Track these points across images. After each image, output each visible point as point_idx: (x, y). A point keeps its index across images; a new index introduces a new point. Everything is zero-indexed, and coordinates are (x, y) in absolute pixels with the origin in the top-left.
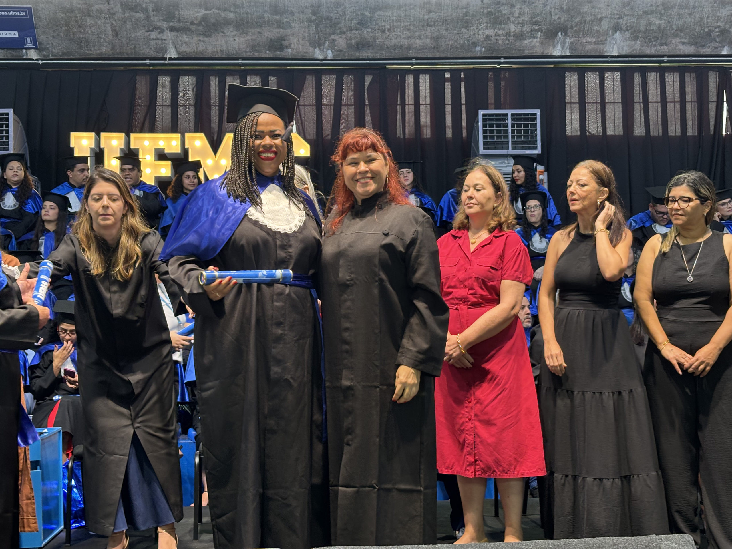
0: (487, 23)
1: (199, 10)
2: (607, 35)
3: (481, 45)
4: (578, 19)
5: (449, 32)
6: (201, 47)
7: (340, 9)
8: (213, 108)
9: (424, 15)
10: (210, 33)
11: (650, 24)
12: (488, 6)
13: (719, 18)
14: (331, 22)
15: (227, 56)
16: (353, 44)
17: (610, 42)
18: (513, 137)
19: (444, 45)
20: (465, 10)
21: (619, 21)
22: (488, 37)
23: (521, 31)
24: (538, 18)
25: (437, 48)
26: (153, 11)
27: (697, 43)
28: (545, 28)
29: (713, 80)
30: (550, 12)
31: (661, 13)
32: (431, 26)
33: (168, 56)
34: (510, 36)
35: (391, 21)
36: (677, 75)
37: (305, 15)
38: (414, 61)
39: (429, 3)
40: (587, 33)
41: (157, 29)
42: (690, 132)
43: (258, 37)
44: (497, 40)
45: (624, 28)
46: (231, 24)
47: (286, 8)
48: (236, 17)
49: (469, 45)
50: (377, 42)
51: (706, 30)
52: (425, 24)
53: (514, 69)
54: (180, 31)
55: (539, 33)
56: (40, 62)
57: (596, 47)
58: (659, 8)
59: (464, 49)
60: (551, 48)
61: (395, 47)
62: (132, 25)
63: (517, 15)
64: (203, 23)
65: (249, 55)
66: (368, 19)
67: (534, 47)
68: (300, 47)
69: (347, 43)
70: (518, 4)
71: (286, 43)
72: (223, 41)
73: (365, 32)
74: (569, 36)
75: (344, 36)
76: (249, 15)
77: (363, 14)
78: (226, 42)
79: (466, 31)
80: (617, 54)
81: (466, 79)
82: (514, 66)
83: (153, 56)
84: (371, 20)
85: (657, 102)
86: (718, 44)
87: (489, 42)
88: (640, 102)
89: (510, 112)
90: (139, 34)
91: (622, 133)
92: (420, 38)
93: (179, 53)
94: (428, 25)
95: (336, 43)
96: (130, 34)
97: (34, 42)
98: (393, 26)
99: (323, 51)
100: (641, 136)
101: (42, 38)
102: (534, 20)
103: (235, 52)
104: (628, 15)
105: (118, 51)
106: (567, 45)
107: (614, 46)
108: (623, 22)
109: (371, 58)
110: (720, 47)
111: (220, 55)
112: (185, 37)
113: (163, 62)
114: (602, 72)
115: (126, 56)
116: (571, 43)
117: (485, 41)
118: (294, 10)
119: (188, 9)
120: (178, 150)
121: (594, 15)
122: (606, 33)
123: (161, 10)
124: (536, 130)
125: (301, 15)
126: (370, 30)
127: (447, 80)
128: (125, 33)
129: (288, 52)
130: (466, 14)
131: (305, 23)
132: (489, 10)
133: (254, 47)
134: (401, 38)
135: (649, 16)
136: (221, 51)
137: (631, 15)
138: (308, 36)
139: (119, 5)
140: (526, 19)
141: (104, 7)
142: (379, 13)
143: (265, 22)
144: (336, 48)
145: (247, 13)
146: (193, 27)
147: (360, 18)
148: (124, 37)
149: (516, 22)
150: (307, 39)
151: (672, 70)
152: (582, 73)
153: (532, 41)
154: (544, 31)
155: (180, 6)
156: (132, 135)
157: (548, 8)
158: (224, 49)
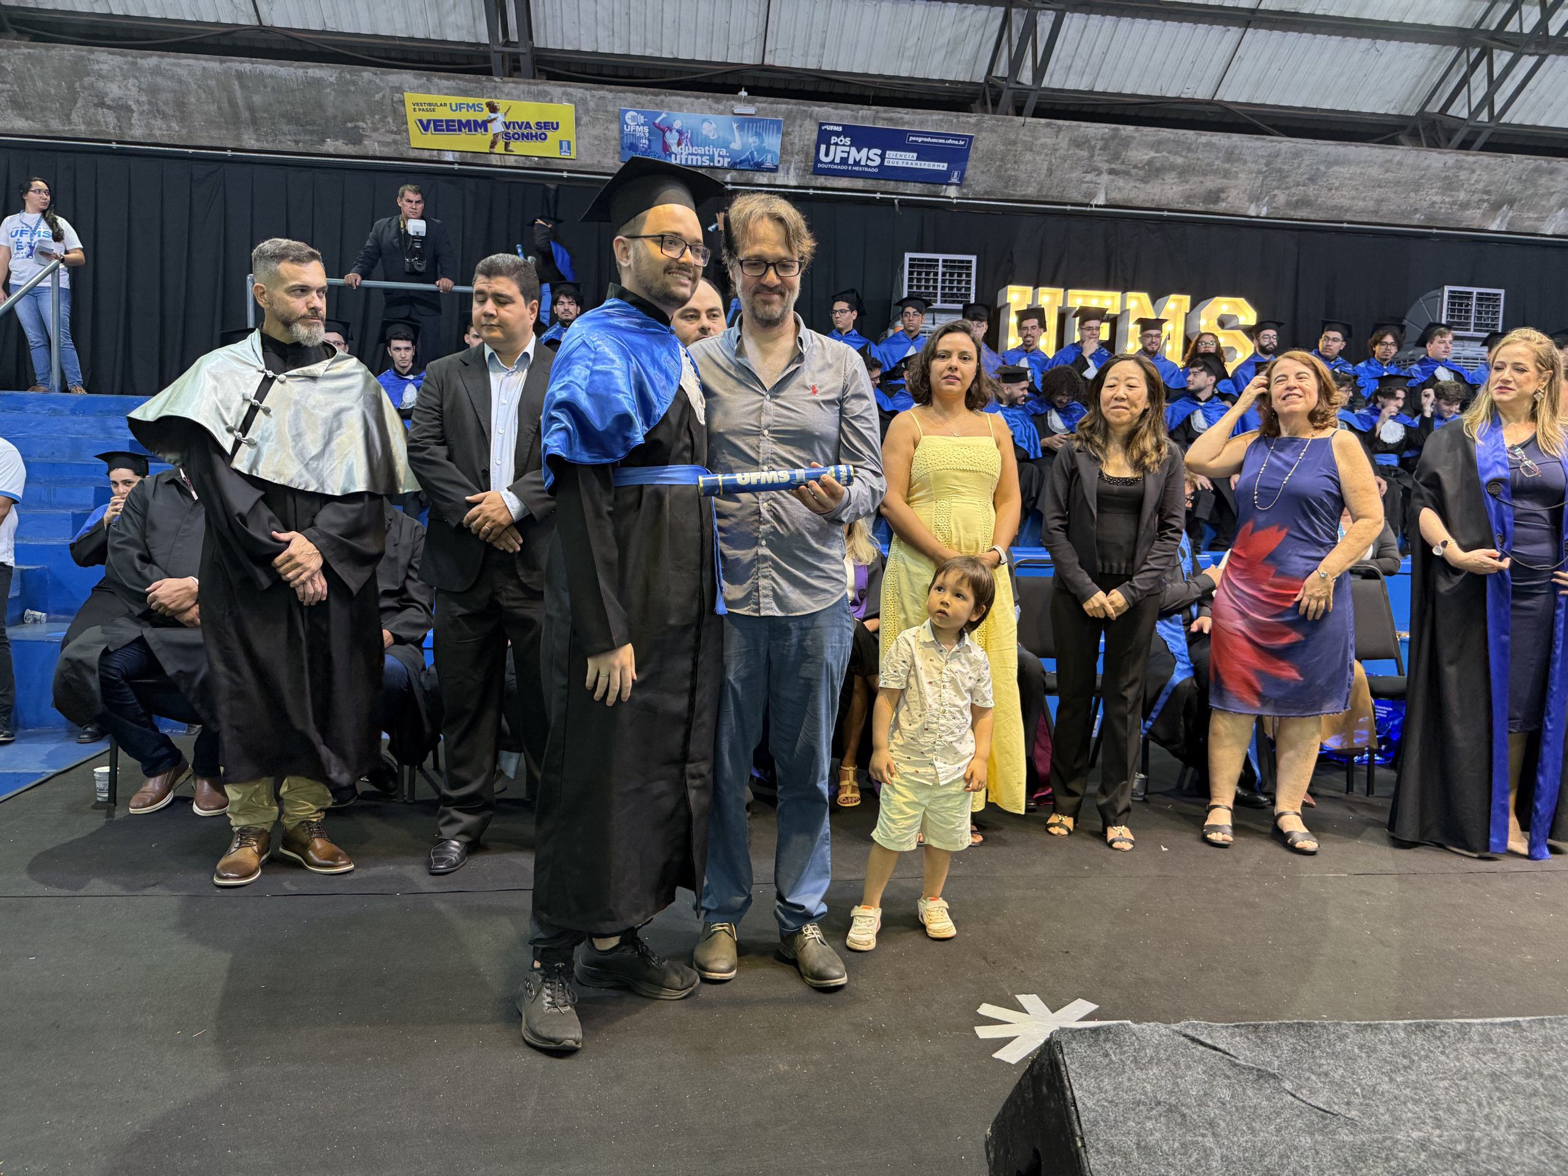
0: (1439, 188)
2: (1551, 211)
3: (1422, 213)
4: (1530, 192)
5: (1396, 195)
6: (1133, 195)
10: (1148, 179)
12: (1450, 168)
14: (1281, 175)
15: (1155, 207)
16: (1293, 201)
17: (1550, 219)
18: (1475, 318)
22: (1434, 203)
23: (1469, 200)
24: (1491, 188)
25: (1377, 213)
28: (1494, 198)
33: (1094, 202)
34: (1455, 204)
35: (1343, 179)
38: (1345, 225)
39: (1390, 161)
40: (1532, 208)
41: (1096, 170)
43: (1198, 187)
44: (1440, 208)
46: (1175, 171)
49: (1409, 212)
50: (1319, 201)
52: (1376, 185)
54: (1119, 174)
55: (1486, 204)
56: (955, 201)
57: (1535, 223)
59: (1403, 216)
60: (1490, 221)
61: (1335, 208)
62: (1071, 164)
64: (1146, 167)
65: (1180, 206)
67: (1473, 219)
68: (1237, 201)
69: (1287, 200)
71: (1223, 195)
72: (1159, 190)
73: (1311, 189)
74: (1513, 210)
77: (1318, 169)
78: (1162, 190)
79: (1414, 196)
80: (1551, 233)
83: (1078, 202)
84: (1322, 176)
87: (1432, 209)
89: (1475, 290)
90: (1074, 175)
92: (1364, 200)
93: (1107, 200)
94: (1379, 186)
95: (1276, 199)
96: (1065, 174)
97: (961, 178)
98: (1343, 184)
99: (1259, 207)
101: (969, 173)
103: (1165, 202)
105: (1044, 193)
106: (1507, 218)
107: (1552, 224)
109: (1304, 218)
111: (1148, 205)
112: (1121, 181)
113: (1081, 208)
116: (1512, 218)
117: (1428, 208)
118: (1248, 158)
119: (1137, 150)
120: (1117, 311)
126: (1317, 187)
128: (1061, 173)
129: (1222, 206)
130: (1422, 177)
131: (1254, 174)
133: (1188, 198)
134: (1345, 198)
136: (1152, 200)
138: (1250, 189)
141: (1049, 141)
142: (1336, 168)
143: (1212, 171)
144: (1273, 205)
145: (1198, 159)
146: (1133, 171)
147: (1313, 172)
148: (1057, 177)
149: (1469, 190)
150: (1247, 192)
153: (1475, 212)
154: (1491, 202)
155: (1132, 146)
156: (1070, 291)
157: (1507, 176)
158: (1157, 198)
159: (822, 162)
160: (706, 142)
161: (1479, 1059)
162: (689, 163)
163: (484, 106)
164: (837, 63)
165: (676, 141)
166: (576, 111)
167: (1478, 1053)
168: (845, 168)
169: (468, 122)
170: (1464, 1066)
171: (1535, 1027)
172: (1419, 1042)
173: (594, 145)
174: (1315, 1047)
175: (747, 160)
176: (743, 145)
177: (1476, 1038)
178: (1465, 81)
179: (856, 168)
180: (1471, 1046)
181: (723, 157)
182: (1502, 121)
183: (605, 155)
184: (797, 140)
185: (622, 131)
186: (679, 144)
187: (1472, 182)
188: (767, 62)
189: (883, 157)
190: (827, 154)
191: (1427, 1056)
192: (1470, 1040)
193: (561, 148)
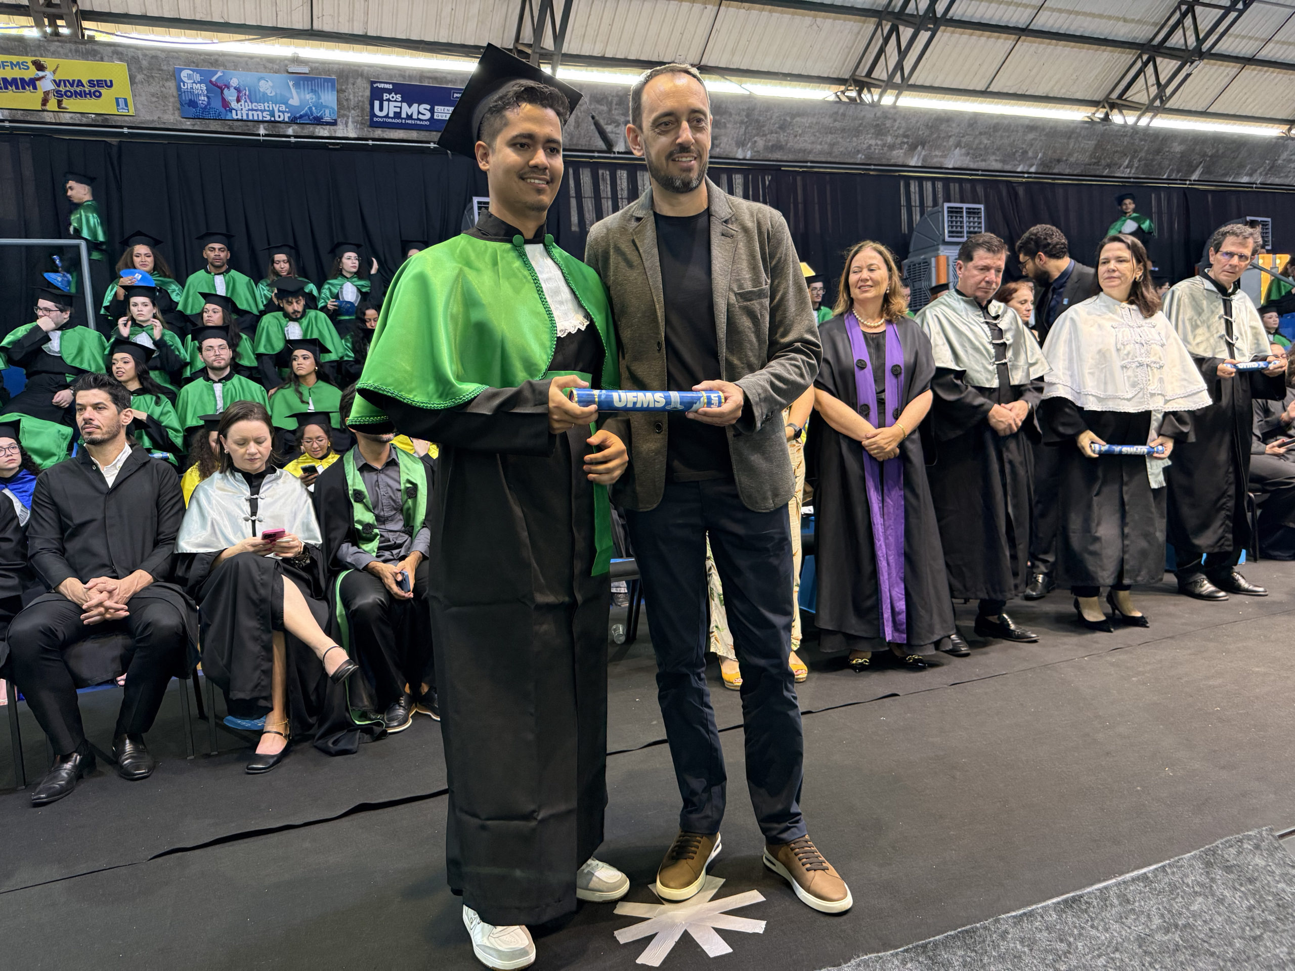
2: (950, 149)
3: (863, 153)
4: (935, 136)
5: (843, 139)
11: (980, 143)
12: (879, 118)
13: (1025, 142)
14: (758, 125)
16: (770, 146)
17: (950, 156)
19: (835, 152)
20: (861, 122)
21: (961, 139)
22: (871, 145)
23: (894, 143)
24: (909, 133)
25: (831, 154)
26: (617, 105)
27: (1004, 160)
28: (911, 141)
31: (990, 134)
33: (616, 150)
34: (885, 146)
35: (803, 127)
37: (741, 117)
38: (809, 164)
39: (837, 113)
40: (938, 147)
41: (614, 122)
44: (875, 149)
45: (963, 145)
50: (789, 145)
51: (1014, 150)
55: (906, 145)
58: (990, 130)
59: (849, 156)
60: (910, 159)
61: (800, 151)
66: (788, 124)
67: (898, 157)
68: (728, 146)
69: (765, 145)
73: (782, 136)
74: (925, 149)
77: (785, 120)
79: (856, 140)
80: (952, 167)
82: (871, 173)
86: (1017, 162)
87: (869, 150)
92: (821, 144)
94: (831, 133)
95: (757, 144)
98: (804, 131)
99: (744, 151)
102: (906, 133)
106: (921, 156)
107: (951, 160)
108: (964, 140)
110: (1018, 165)
113: (607, 155)
114: (934, 181)
115: (579, 147)
116: (925, 156)
117: (867, 149)
118: (733, 112)
121: (947, 133)
125: (738, 117)
126: (786, 134)
128: (587, 125)
130: (861, 125)
131: (739, 124)
134: (807, 142)
135: (982, 136)
137: (970, 135)
138: (737, 137)
140: (900, 133)
142: (798, 119)
144: (755, 149)
147: (782, 122)
148: (585, 128)
149: (893, 135)
153: (899, 152)
154: (910, 144)
159: (377, 117)
160: (264, 98)
161: (1123, 923)
162: (251, 118)
163: (30, 64)
164: (381, 30)
165: (235, 98)
166: (129, 70)
167: (1121, 918)
168: (399, 121)
169: (14, 80)
170: (1113, 937)
171: (1161, 876)
172: (1070, 920)
173: (152, 102)
174: (982, 954)
175: (306, 115)
176: (301, 100)
177: (1116, 902)
178: (882, 51)
179: (409, 122)
180: (1113, 912)
181: (283, 112)
182: (910, 83)
183: (165, 112)
184: (351, 97)
185: (179, 88)
186: (238, 101)
187: (895, 128)
188: (315, 27)
189: (432, 111)
190: (381, 109)
191: (1080, 934)
192: (1111, 905)
193: (118, 105)
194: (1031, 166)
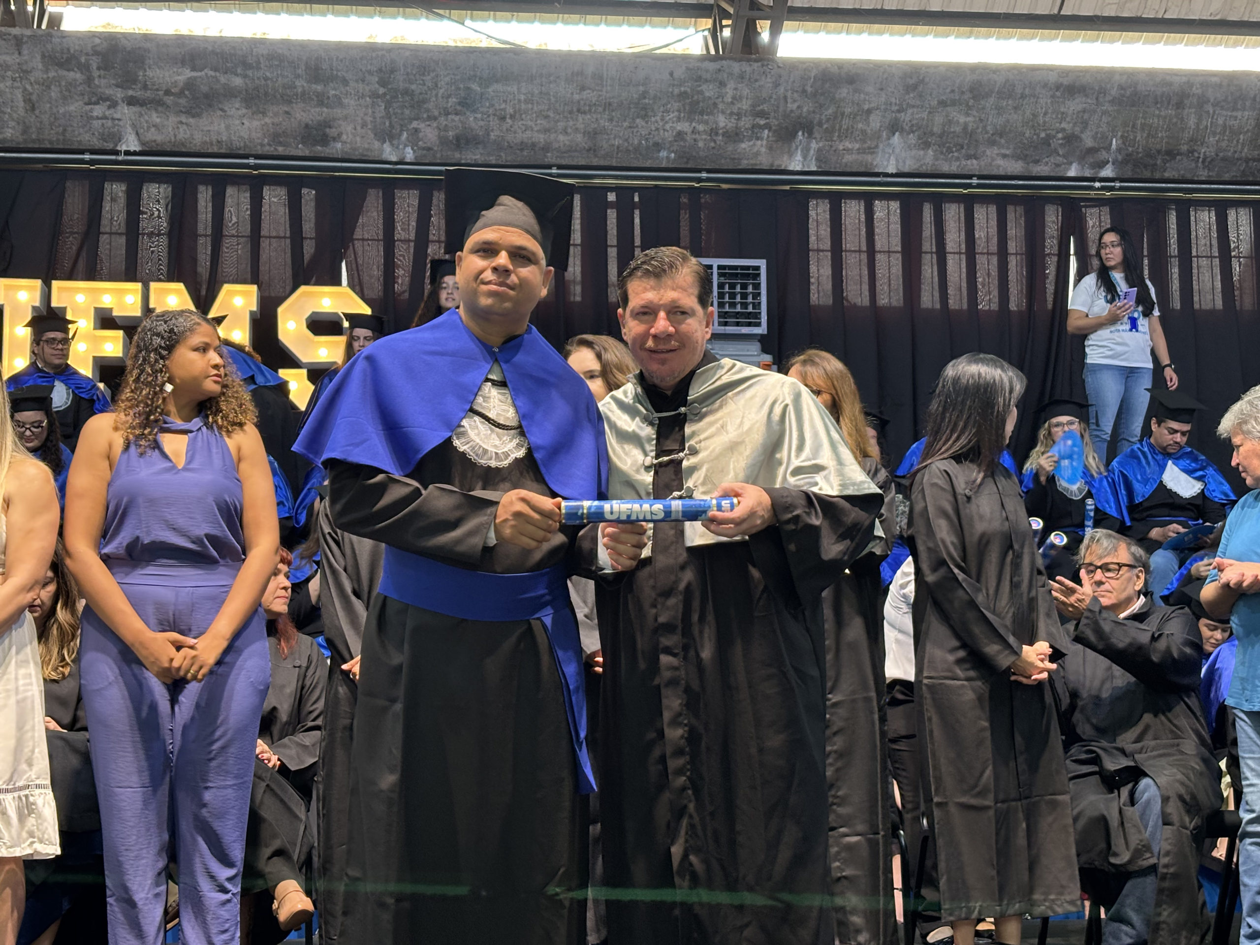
0: (679, 111)
1: (180, 70)
2: (879, 137)
3: (669, 148)
4: (830, 111)
5: (614, 123)
6: (183, 134)
7: (429, 77)
8: (201, 240)
9: (572, 94)
10: (198, 110)
11: (950, 122)
12: (682, 82)
13: (1063, 117)
14: (412, 99)
15: (228, 152)
16: (451, 138)
17: (883, 151)
18: (721, 305)
19: (605, 146)
20: (641, 88)
21: (898, 115)
22: (680, 135)
23: (736, 127)
24: (765, 107)
25: (595, 151)
26: (99, 68)
27: (1026, 156)
28: (776, 123)
29: (1053, 218)
30: (785, 98)
31: (967, 105)
32: (585, 113)
33: (124, 148)
34: (717, 134)
35: (516, 102)
36: (993, 209)
37: (367, 85)
38: (554, 171)
39: (581, 73)
40: (847, 134)
41: (105, 100)
42: (1013, 306)
43: (284, 120)
44: (695, 140)
45: (907, 128)
46: (236, 97)
47: (335, 73)
48: (246, 84)
49: (648, 148)
50: (493, 136)
51: (1043, 135)
52: (575, 109)
53: (724, 190)
54: (146, 104)
55: (766, 131)
57: (860, 157)
58: (966, 97)
59: (640, 154)
60: (785, 158)
61: (523, 146)
62: (61, 92)
63: (730, 100)
64: (187, 93)
65: (268, 150)
66: (478, 97)
67: (757, 154)
68: (358, 139)
69: (439, 137)
70: (732, 82)
71: (332, 132)
72: (223, 126)
73: (471, 119)
74: (815, 138)
75: (435, 125)
76: (269, 82)
77: (469, 88)
78: (228, 127)
79: (643, 124)
80: (894, 171)
81: (642, 205)
82: (725, 186)
83: (96, 148)
84: (481, 98)
85: (960, 253)
86: (1060, 159)
87: (682, 143)
88: (932, 253)
89: (715, 262)
90: (72, 108)
91: (901, 303)
92: (565, 132)
93: (143, 144)
94: (579, 111)
95: (421, 135)
96: (57, 107)
98: (520, 110)
99: (397, 148)
100: (932, 310)
102: (759, 108)
103: (242, 144)
104: (913, 106)
105: (34, 136)
106: (812, 152)
107: (889, 158)
108: (905, 117)
109: (480, 162)
110: (1064, 164)
111: (215, 149)
112: (154, 115)
113: (113, 157)
114: (869, 199)
115: (49, 146)
116: (819, 150)
117: (676, 141)
118: (349, 76)
119: (160, 68)
120: (138, 313)
121: (858, 104)
122: (877, 136)
123: (113, 68)
124: (759, 294)
125: (361, 85)
126: (479, 116)
127: (611, 205)
128: (48, 105)
129: (337, 148)
130: (644, 95)
131: (368, 99)
132: (682, 89)
133: (276, 137)
134: (532, 130)
135: (949, 109)
136: (218, 142)
137: (918, 107)
138: (371, 122)
139: (39, 57)
140: (744, 107)
141: (11, 59)
142: (495, 86)
143: (297, 95)
144: (420, 143)
145: (266, 79)
146: (169, 100)
147: (463, 95)
148: (46, 112)
149: (728, 112)
150: (369, 127)
151: (985, 199)
152: (836, 200)
153: (754, 145)
154: (774, 128)
155: (147, 62)
156: (55, 284)
157: (782, 90)
158: (224, 139)
194: (1102, 165)
